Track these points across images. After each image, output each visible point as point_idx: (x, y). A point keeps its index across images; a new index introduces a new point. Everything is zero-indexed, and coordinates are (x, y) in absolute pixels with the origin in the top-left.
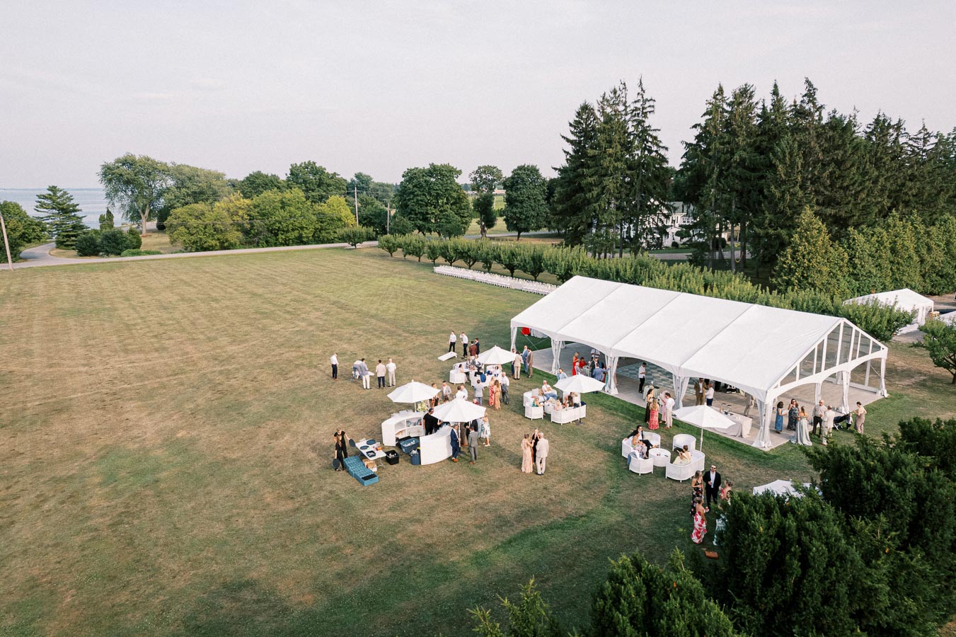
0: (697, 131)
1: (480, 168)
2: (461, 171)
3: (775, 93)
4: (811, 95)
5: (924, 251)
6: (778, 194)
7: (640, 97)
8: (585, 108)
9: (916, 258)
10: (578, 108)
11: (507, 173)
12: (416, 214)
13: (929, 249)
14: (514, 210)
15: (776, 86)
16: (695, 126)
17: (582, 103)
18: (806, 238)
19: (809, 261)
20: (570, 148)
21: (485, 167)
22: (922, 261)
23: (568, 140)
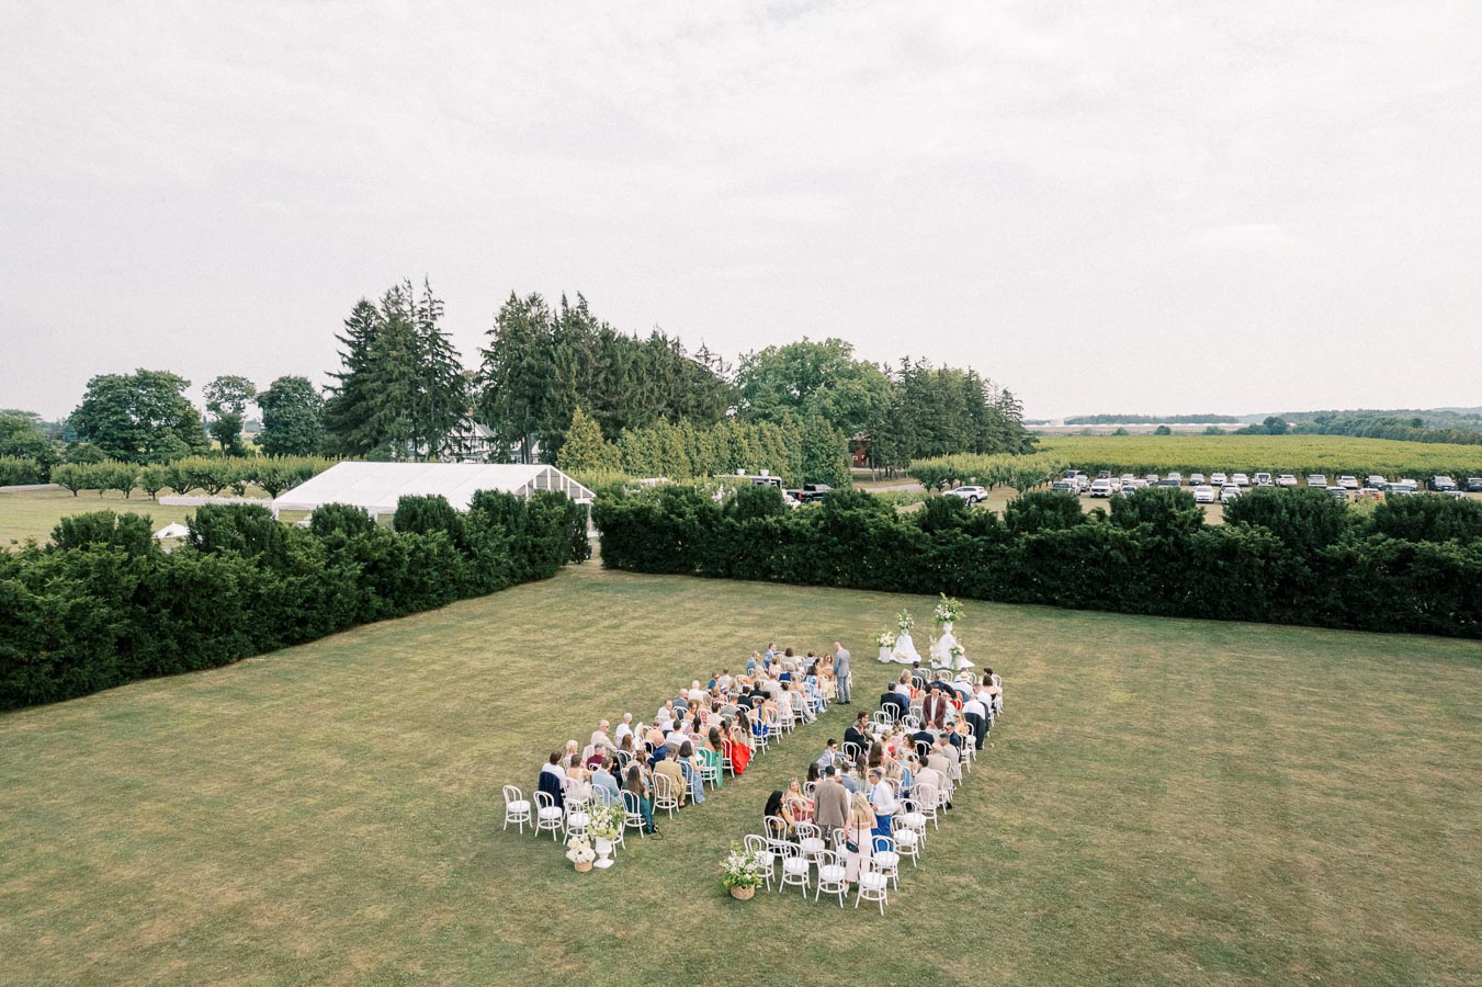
0: (493, 338)
1: (220, 379)
2: (189, 382)
3: (565, 303)
4: (583, 307)
5: (694, 452)
6: (558, 397)
7: (427, 298)
8: (363, 305)
9: (684, 457)
10: (355, 305)
11: (263, 387)
12: (113, 440)
13: (699, 451)
14: (276, 435)
15: (564, 297)
16: (489, 332)
17: (360, 299)
18: (578, 434)
19: (582, 455)
20: (348, 351)
21: (229, 378)
22: (692, 462)
23: (344, 341)
